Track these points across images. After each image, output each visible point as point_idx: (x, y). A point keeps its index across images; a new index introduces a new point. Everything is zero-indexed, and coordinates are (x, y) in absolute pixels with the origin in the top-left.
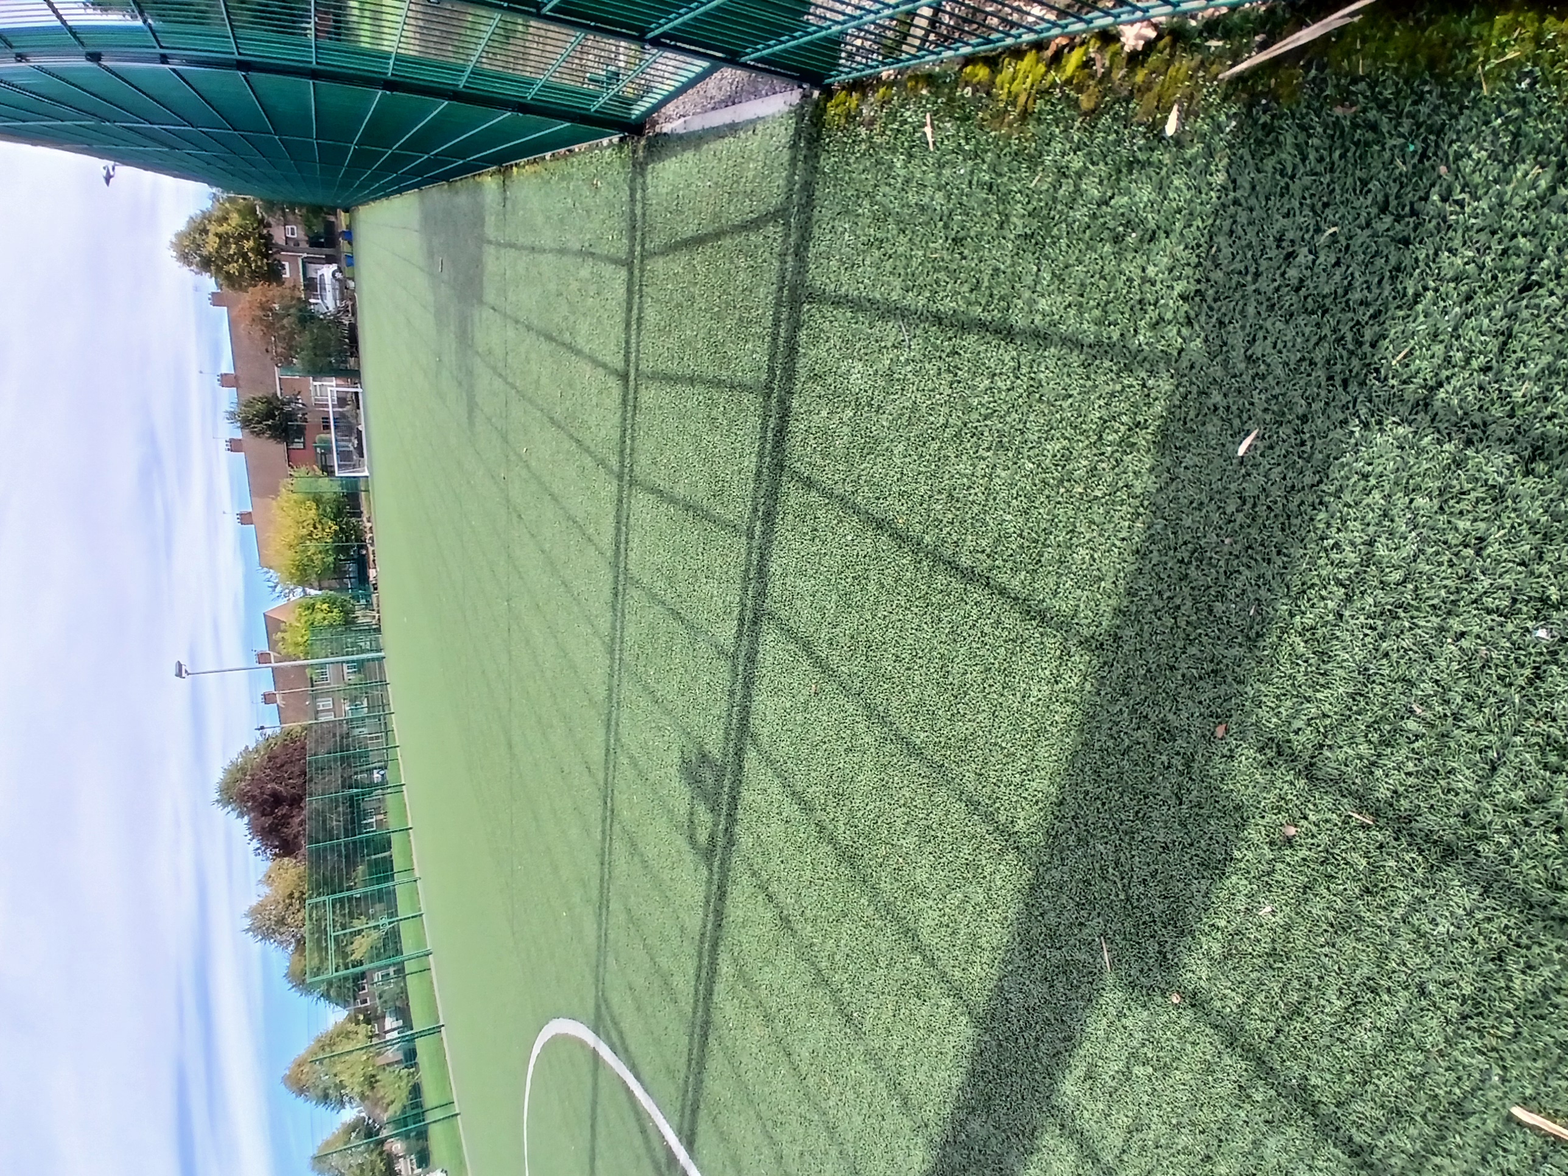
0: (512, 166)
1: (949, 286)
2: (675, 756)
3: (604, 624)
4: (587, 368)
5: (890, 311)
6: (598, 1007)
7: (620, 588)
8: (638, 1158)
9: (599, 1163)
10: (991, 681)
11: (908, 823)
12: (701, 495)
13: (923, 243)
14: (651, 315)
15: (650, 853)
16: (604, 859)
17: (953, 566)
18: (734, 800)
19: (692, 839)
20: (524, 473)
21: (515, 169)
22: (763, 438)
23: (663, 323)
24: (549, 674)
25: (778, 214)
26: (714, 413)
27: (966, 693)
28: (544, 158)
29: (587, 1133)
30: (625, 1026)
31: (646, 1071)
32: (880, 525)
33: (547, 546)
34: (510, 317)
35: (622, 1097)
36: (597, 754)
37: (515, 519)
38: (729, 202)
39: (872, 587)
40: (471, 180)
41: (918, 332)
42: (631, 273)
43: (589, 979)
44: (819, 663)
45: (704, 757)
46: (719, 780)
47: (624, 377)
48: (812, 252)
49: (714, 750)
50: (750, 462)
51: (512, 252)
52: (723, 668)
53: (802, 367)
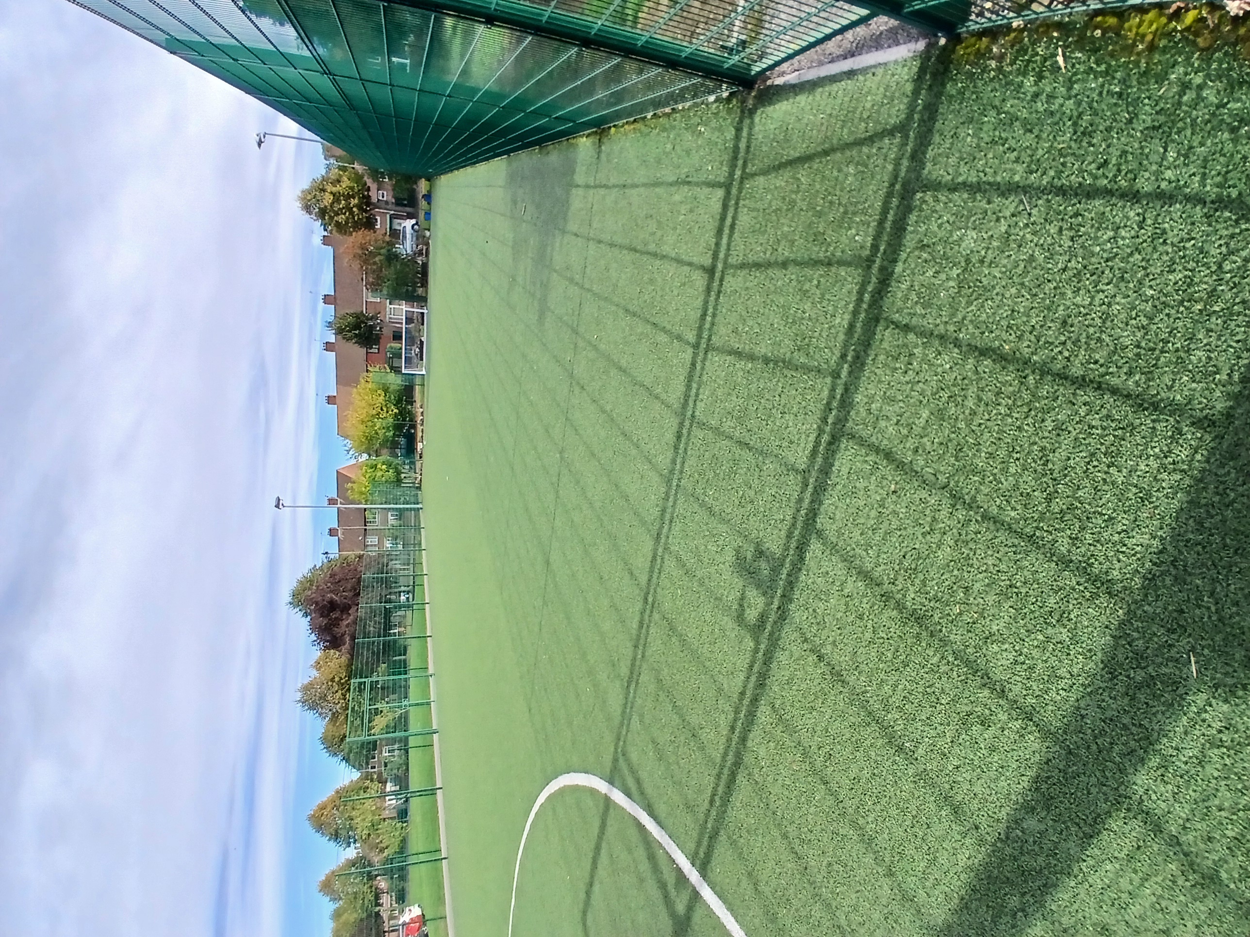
0: (610, 128)
1: (1076, 166)
2: (729, 556)
3: (664, 460)
4: (671, 269)
5: (1008, 189)
6: (615, 760)
7: (685, 431)
8: (642, 880)
9: (596, 888)
10: (1095, 463)
11: (988, 585)
12: (785, 351)
13: (1051, 137)
14: (745, 219)
15: (691, 634)
16: (639, 642)
17: (1062, 377)
18: (791, 585)
19: (740, 618)
20: (592, 355)
21: (613, 129)
22: (860, 300)
23: (758, 226)
24: (598, 504)
25: (902, 128)
26: (807, 286)
27: (1065, 476)
28: (645, 117)
29: (587, 865)
30: (643, 775)
31: (661, 809)
32: (983, 352)
33: (608, 408)
34: (593, 239)
35: (633, 832)
36: (641, 562)
37: (577, 390)
38: (842, 127)
39: (970, 403)
40: (565, 143)
41: (1040, 202)
42: (728, 193)
43: (609, 738)
44: (900, 466)
45: (760, 553)
46: (775, 570)
47: (710, 271)
48: (930, 154)
49: (774, 544)
50: (842, 320)
51: (602, 191)
52: (793, 483)
53: (910, 241)
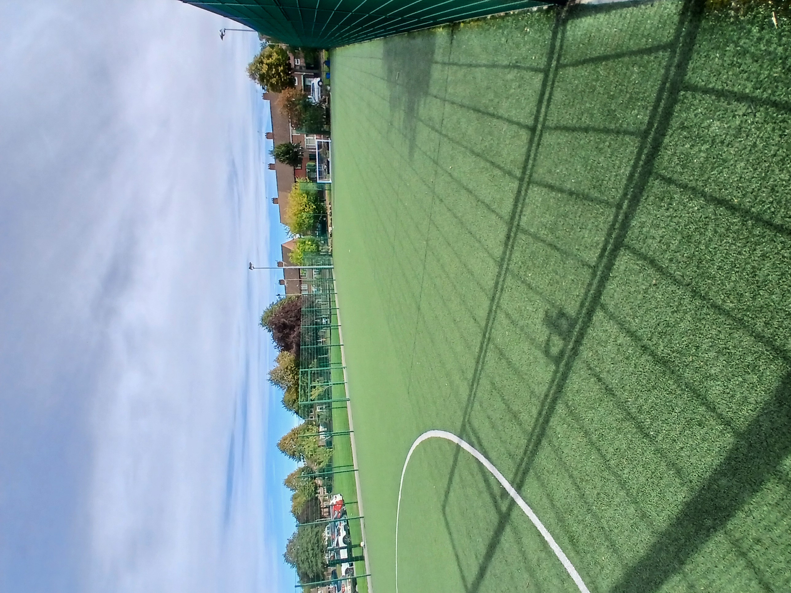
0: (460, 23)
1: (784, 89)
2: (541, 315)
3: (498, 252)
4: (505, 126)
5: (741, 98)
6: (464, 426)
7: (512, 234)
8: (480, 492)
9: (452, 494)
10: (784, 280)
11: (711, 346)
12: (585, 187)
13: (769, 68)
14: (558, 95)
15: (515, 358)
16: (480, 360)
17: (769, 224)
18: (582, 334)
19: (547, 352)
20: (448, 179)
21: (462, 25)
22: (638, 159)
23: (567, 101)
24: (452, 276)
25: (671, 46)
26: (601, 146)
27: (766, 285)
28: (486, 17)
29: (446, 481)
30: (482, 435)
31: (493, 454)
32: (720, 202)
33: (459, 215)
34: (448, 101)
35: (474, 465)
36: (482, 313)
37: (438, 202)
38: (630, 39)
39: (709, 234)
40: (427, 31)
41: (762, 109)
42: (546, 76)
43: (460, 413)
44: (660, 269)
45: (562, 314)
46: (572, 326)
47: (533, 130)
48: (690, 66)
49: (571, 309)
50: (626, 171)
51: (455, 68)
52: (586, 274)
53: (675, 123)
